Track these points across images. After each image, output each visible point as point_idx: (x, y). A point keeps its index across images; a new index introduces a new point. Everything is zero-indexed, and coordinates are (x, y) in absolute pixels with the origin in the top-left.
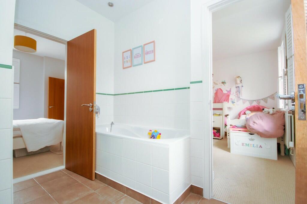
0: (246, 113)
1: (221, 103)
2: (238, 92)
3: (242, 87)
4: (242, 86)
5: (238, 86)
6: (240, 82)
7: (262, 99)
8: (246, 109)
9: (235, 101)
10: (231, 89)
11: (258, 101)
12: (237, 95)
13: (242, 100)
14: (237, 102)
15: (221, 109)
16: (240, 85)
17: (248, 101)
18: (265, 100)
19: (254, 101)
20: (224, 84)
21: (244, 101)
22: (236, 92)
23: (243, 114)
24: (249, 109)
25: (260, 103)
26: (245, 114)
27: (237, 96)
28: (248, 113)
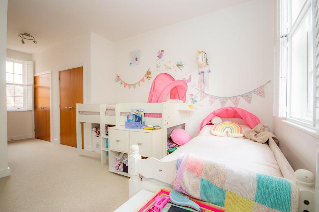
0: (213, 122)
1: (160, 102)
2: (202, 83)
3: (209, 74)
4: (209, 71)
5: (202, 71)
6: (205, 63)
7: (242, 96)
8: (213, 115)
9: (198, 99)
10: (190, 76)
11: (235, 99)
12: (201, 87)
13: (208, 96)
14: (200, 101)
15: (160, 116)
16: (205, 69)
17: (218, 99)
18: (247, 97)
19: (229, 100)
20: (180, 67)
21: (213, 99)
22: (199, 82)
23: (208, 124)
24: (218, 115)
25: (238, 102)
26: (212, 124)
27: (199, 89)
28: (215, 122)
